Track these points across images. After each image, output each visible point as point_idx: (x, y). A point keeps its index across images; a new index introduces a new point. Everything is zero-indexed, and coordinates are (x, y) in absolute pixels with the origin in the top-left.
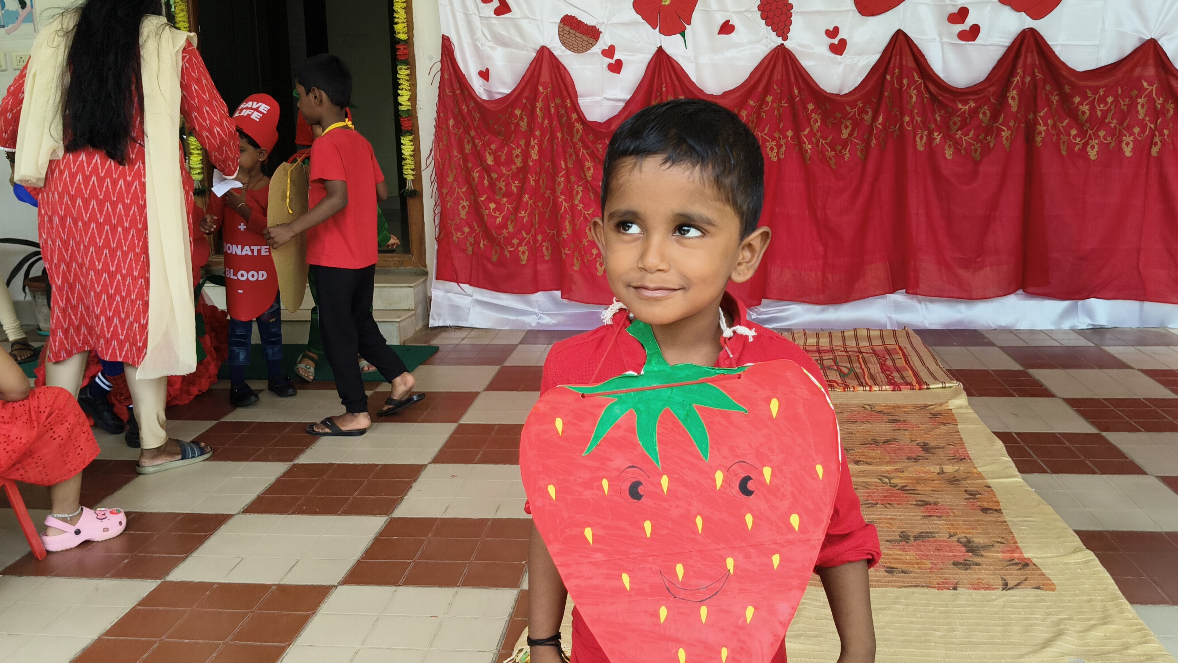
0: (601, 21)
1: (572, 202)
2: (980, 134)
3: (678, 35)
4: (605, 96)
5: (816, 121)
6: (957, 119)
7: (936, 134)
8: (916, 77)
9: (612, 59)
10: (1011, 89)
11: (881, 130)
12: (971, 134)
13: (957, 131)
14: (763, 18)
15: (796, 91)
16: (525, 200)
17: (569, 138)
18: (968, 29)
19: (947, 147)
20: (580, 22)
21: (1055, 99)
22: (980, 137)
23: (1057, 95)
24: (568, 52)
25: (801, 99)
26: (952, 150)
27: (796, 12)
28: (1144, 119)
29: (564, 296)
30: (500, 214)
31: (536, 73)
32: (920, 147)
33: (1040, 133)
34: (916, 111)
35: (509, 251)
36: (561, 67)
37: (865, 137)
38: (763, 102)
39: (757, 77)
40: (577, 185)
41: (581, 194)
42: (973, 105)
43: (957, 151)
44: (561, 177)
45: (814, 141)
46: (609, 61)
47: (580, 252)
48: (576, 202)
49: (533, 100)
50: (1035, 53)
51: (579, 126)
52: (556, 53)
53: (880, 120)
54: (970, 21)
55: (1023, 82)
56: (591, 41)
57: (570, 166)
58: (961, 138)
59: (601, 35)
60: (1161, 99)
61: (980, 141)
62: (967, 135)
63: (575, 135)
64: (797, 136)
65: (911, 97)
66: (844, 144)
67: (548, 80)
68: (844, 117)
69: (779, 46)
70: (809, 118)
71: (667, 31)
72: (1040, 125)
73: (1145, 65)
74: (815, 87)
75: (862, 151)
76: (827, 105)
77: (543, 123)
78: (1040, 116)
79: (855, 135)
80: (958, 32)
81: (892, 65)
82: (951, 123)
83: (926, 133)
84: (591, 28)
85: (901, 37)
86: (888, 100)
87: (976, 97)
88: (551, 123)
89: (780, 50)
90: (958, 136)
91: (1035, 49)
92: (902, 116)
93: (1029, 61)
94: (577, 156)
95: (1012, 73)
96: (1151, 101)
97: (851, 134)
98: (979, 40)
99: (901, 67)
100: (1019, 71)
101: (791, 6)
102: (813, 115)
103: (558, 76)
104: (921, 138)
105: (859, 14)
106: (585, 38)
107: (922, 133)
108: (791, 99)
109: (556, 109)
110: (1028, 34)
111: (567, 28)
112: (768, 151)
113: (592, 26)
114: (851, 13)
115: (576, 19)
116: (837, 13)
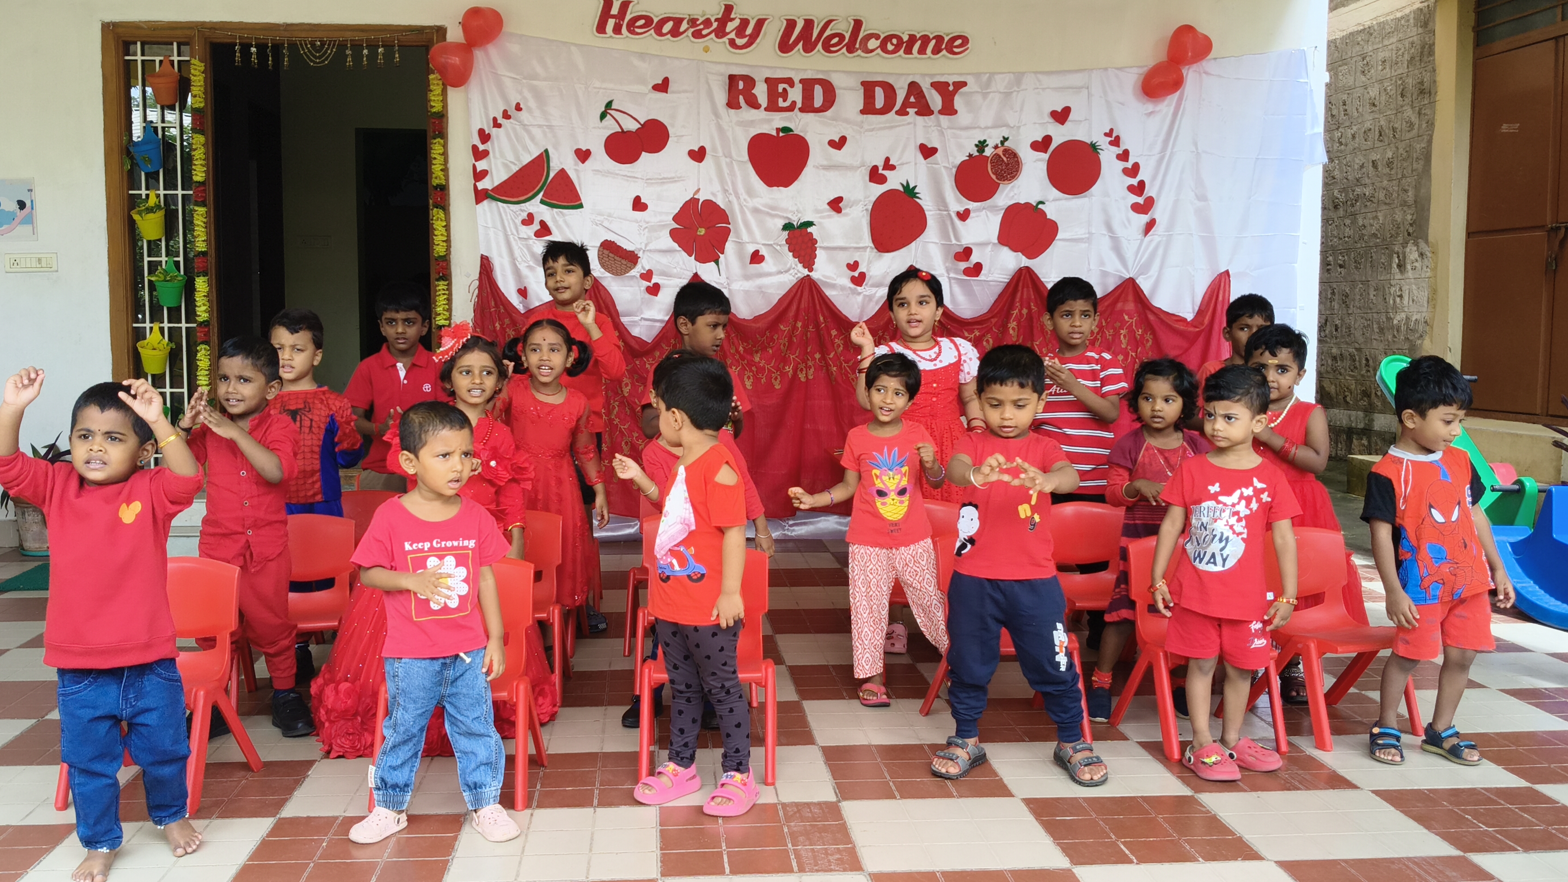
0: (639, 247)
3: (713, 263)
4: (642, 316)
5: (839, 346)
9: (649, 281)
10: (1011, 321)
14: (790, 250)
15: (821, 318)
18: (972, 266)
20: (619, 247)
24: (608, 274)
25: (826, 324)
27: (820, 247)
28: (1126, 348)
39: (785, 303)
42: (977, 333)
45: (838, 364)
46: (647, 284)
50: (1031, 290)
54: (974, 259)
55: (1021, 315)
56: (629, 264)
59: (639, 260)
60: (1140, 331)
64: (823, 358)
69: (805, 276)
70: (833, 344)
71: (702, 259)
73: (1126, 301)
80: (963, 268)
84: (629, 253)
87: (981, 326)
89: (806, 280)
91: (1030, 286)
93: (1025, 296)
95: (1011, 307)
96: (1131, 332)
98: (982, 277)
100: (1018, 304)
101: (816, 242)
102: (837, 340)
105: (876, 251)
106: (624, 262)
108: (817, 326)
110: (1024, 272)
111: (606, 252)
112: (799, 372)
113: (631, 251)
114: (869, 250)
115: (616, 244)
116: (857, 249)
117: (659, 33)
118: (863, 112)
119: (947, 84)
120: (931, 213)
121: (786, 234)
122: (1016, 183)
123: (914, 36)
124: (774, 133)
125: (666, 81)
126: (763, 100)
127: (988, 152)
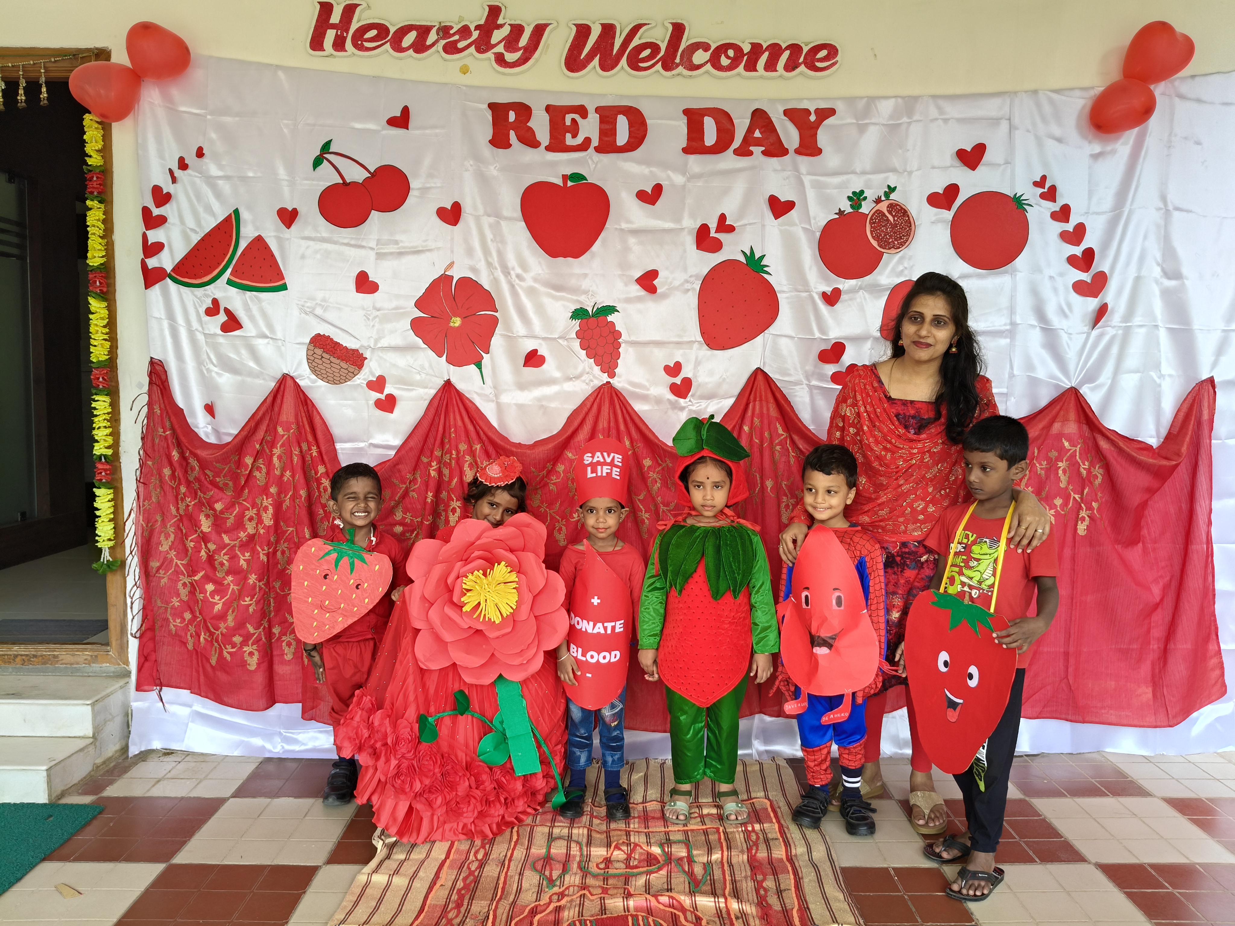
0: (366, 344)
3: (473, 367)
4: (371, 441)
5: (654, 482)
8: (780, 429)
9: (382, 393)
14: (582, 347)
16: (251, 582)
20: (337, 344)
24: (320, 383)
27: (626, 342)
28: (1067, 488)
30: (220, 599)
31: (276, 409)
34: (780, 473)
35: (229, 652)
36: (309, 402)
39: (575, 423)
45: (653, 508)
46: (376, 395)
49: (271, 445)
52: (302, 384)
54: (847, 359)
56: (352, 368)
59: (366, 362)
60: (1086, 463)
65: (774, 455)
67: (292, 419)
69: (604, 385)
70: (644, 480)
71: (455, 361)
73: (1066, 420)
74: (653, 437)
76: (668, 461)
77: (282, 475)
80: (831, 373)
81: (750, 413)
83: (793, 501)
84: (351, 352)
85: (761, 377)
88: (293, 476)
89: (606, 390)
92: (763, 478)
96: (1074, 466)
99: (761, 416)
101: (619, 334)
102: (651, 475)
103: (303, 413)
104: (787, 507)
105: (707, 347)
106: (343, 364)
107: (788, 501)
109: (302, 458)
111: (319, 351)
113: (353, 350)
114: (696, 346)
115: (332, 340)
116: (679, 344)
117: (397, 47)
118: (686, 151)
119: (807, 112)
120: (785, 295)
121: (576, 325)
122: (905, 252)
123: (760, 45)
124: (559, 182)
125: (406, 111)
126: (543, 135)
127: (866, 208)
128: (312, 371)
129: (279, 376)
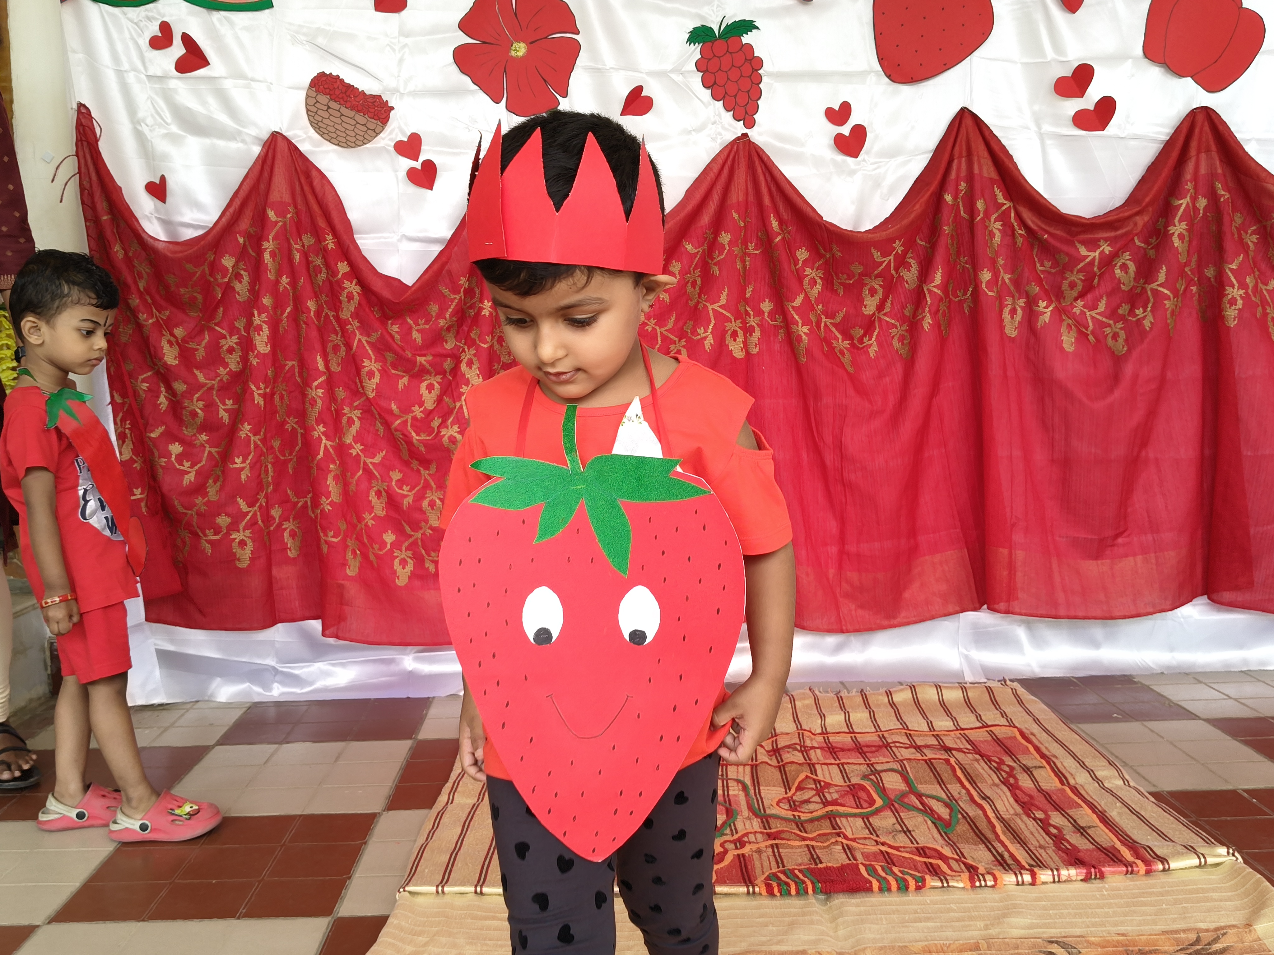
0: (392, 84)
1: (340, 439)
2: (1119, 306)
4: (402, 231)
5: (813, 282)
6: (1076, 277)
7: (1042, 304)
8: (1000, 199)
9: (417, 161)
10: (1176, 220)
11: (941, 300)
12: (1102, 306)
13: (1076, 299)
14: (706, 86)
15: (775, 224)
16: (242, 434)
17: (331, 314)
18: (1092, 108)
19: (1064, 329)
20: (349, 87)
21: (1251, 239)
22: (1120, 311)
23: (1254, 233)
24: (327, 145)
25: (783, 239)
26: (1074, 334)
27: (769, 74)
29: (327, 632)
30: (192, 466)
31: (262, 186)
32: (1011, 330)
33: (1233, 302)
34: (1001, 261)
35: (209, 542)
36: (314, 173)
37: (907, 313)
38: (713, 246)
39: (698, 196)
40: (351, 406)
41: (357, 423)
42: (1107, 249)
43: (1082, 336)
44: (317, 387)
45: (814, 319)
46: (409, 163)
47: (359, 539)
48: (348, 440)
49: (256, 240)
50: (1215, 155)
51: (352, 287)
52: (304, 147)
53: (938, 278)
54: (1097, 91)
55: (1196, 209)
56: (372, 124)
57: (335, 368)
58: (1083, 313)
59: (392, 113)
61: (1122, 318)
62: (1094, 307)
63: (345, 305)
64: (780, 309)
65: (992, 235)
66: (869, 325)
67: (287, 198)
68: (866, 274)
69: (738, 138)
70: (800, 279)
71: (522, 106)
72: (1233, 286)
74: (811, 214)
75: (902, 339)
76: (835, 249)
77: (277, 282)
78: (1231, 270)
79: (887, 310)
80: (1073, 113)
81: (953, 175)
82: (1065, 286)
83: (1021, 302)
84: (371, 100)
85: (968, 121)
86: (950, 241)
87: (1112, 234)
88: (294, 283)
89: (741, 147)
90: (1077, 311)
91: (1214, 148)
92: (976, 269)
93: (1203, 170)
94: (349, 346)
95: (1175, 191)
97: (880, 307)
98: (1113, 129)
99: (970, 178)
100: (1189, 186)
101: (761, 63)
102: (808, 271)
103: (307, 188)
104: (1013, 312)
105: (887, 80)
106: (360, 118)
107: (1014, 303)
108: (766, 239)
109: (305, 255)
110: (1200, 118)
111: (324, 99)
112: (728, 339)
113: (374, 96)
114: (872, 78)
115: (342, 81)
116: (848, 76)
121: (695, 51)
128: (315, 128)
129: (265, 136)
